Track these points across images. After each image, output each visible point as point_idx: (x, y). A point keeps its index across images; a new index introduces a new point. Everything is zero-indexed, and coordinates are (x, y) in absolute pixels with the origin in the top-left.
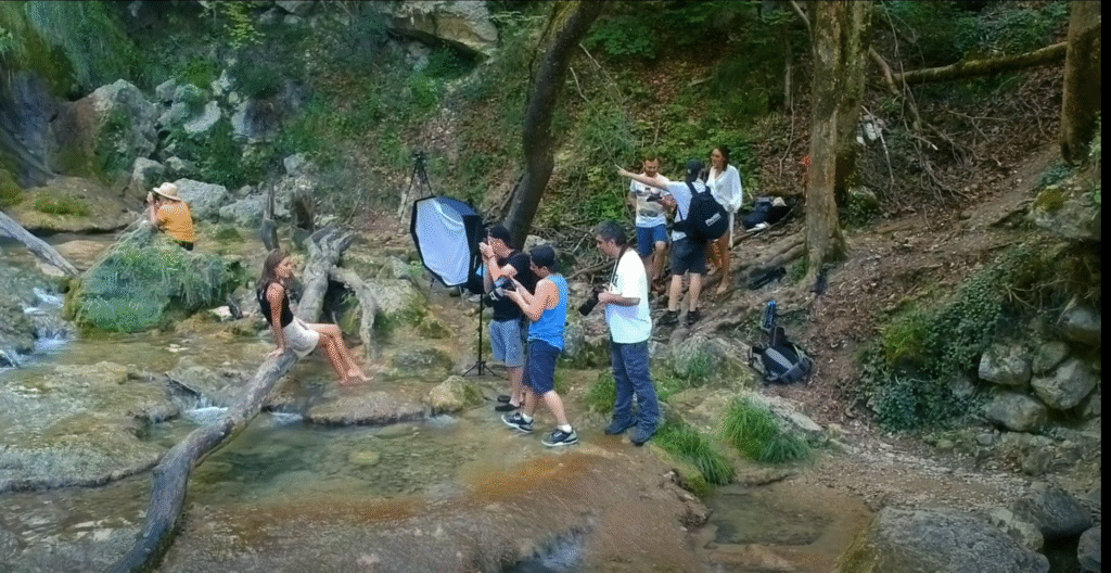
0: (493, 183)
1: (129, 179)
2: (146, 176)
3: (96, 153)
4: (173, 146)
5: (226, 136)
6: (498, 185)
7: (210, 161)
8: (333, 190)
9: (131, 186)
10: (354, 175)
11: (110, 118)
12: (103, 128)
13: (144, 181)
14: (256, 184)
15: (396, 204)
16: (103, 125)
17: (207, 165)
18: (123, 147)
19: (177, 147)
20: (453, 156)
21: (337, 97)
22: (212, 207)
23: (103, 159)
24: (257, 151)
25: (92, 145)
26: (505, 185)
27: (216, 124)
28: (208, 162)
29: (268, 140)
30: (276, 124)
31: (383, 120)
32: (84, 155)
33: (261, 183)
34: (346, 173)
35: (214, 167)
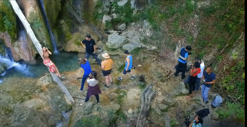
0: (207, 53)
1: (102, 22)
2: (106, 22)
3: (93, 14)
4: (114, 9)
5: (129, 7)
6: (209, 54)
7: (124, 14)
8: (156, 39)
9: (102, 25)
10: (163, 35)
11: (97, 4)
12: (95, 7)
13: (105, 24)
14: (136, 22)
15: (174, 49)
16: (95, 6)
17: (123, 16)
18: (100, 11)
19: (115, 10)
20: (195, 35)
21: (161, 5)
22: (120, 45)
23: (95, 16)
24: (137, 12)
25: (92, 12)
26: (211, 55)
27: (126, 3)
28: (123, 15)
29: (141, 10)
30: (143, 6)
31: (175, 14)
32: (90, 15)
33: (138, 22)
34: (161, 34)
35: (125, 16)
